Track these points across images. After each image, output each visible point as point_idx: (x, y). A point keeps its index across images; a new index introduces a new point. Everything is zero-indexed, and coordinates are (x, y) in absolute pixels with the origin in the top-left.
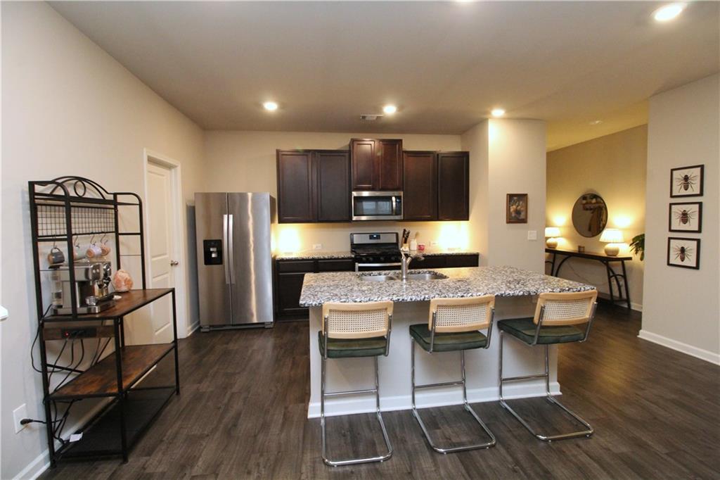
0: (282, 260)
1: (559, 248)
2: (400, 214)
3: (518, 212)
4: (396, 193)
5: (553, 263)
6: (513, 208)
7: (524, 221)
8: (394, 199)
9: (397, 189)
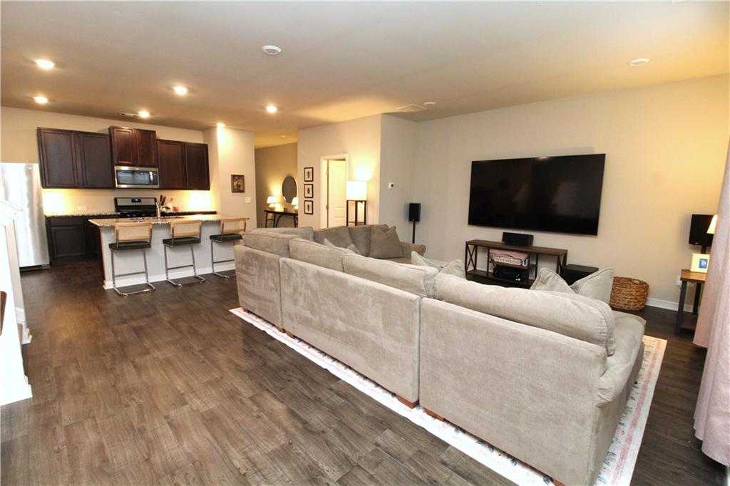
0: (53, 217)
1: (277, 210)
2: (157, 184)
3: (239, 186)
4: (153, 169)
5: (274, 220)
6: (235, 183)
7: (243, 191)
8: (151, 173)
9: (154, 167)
